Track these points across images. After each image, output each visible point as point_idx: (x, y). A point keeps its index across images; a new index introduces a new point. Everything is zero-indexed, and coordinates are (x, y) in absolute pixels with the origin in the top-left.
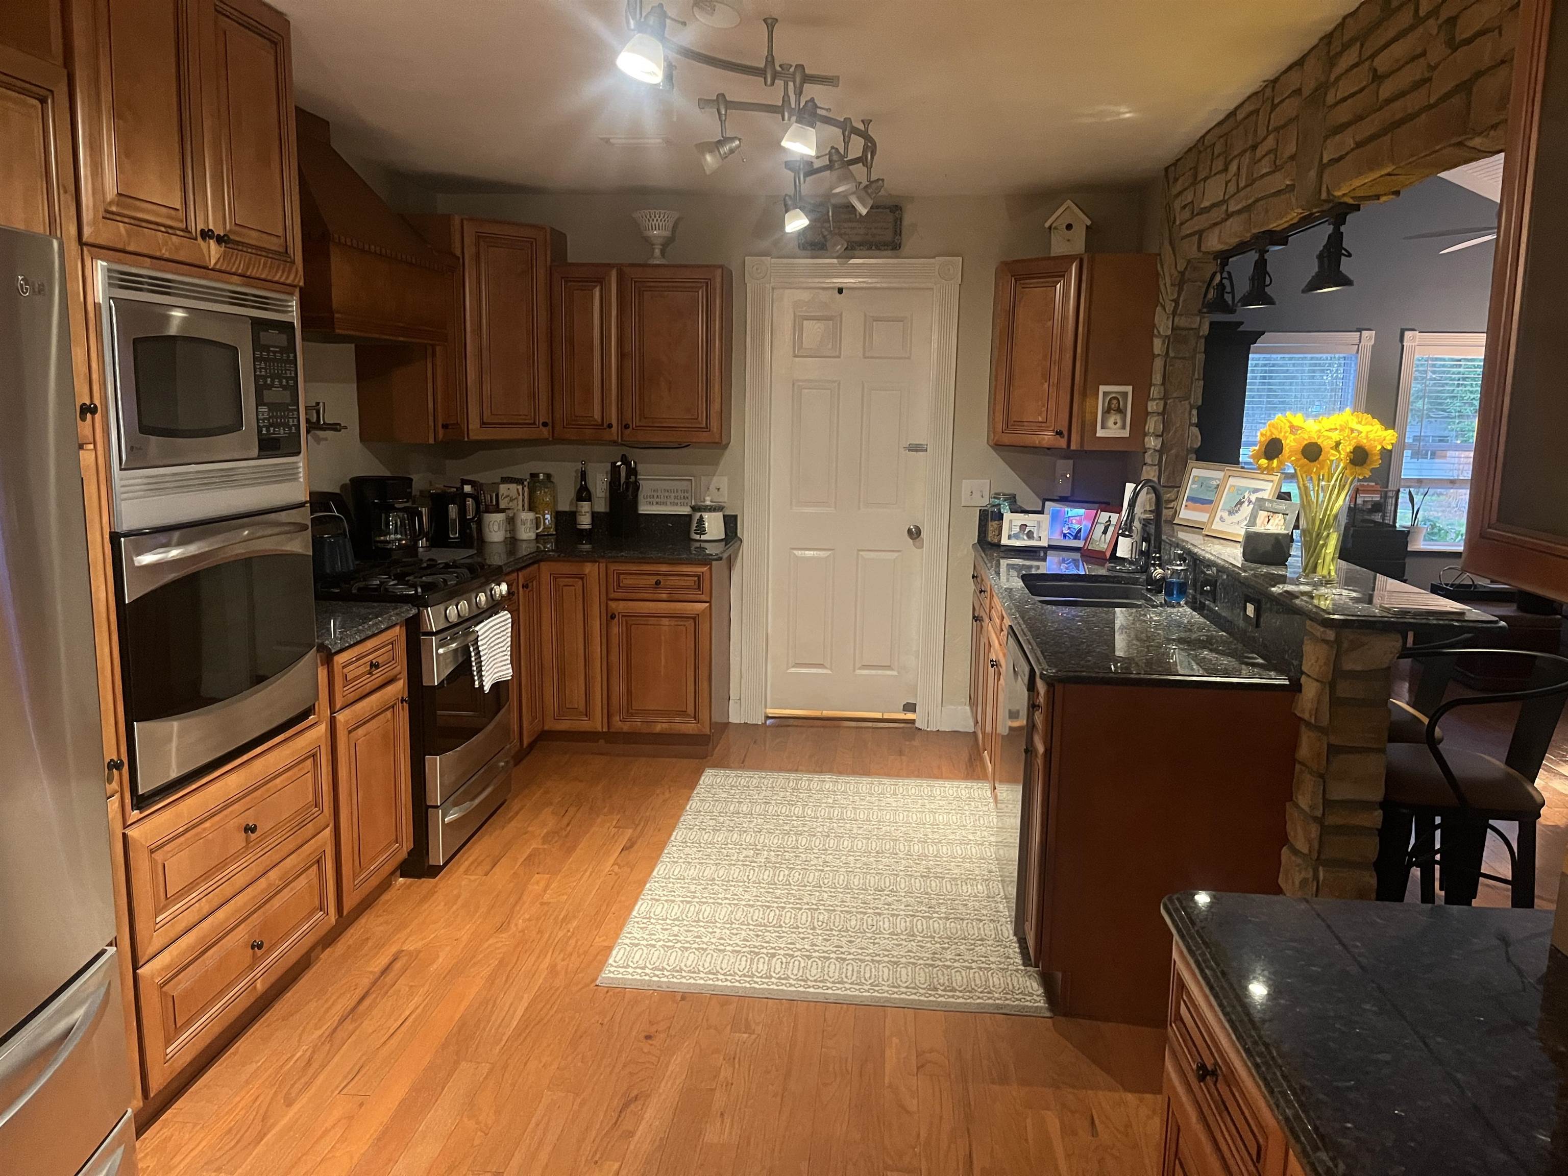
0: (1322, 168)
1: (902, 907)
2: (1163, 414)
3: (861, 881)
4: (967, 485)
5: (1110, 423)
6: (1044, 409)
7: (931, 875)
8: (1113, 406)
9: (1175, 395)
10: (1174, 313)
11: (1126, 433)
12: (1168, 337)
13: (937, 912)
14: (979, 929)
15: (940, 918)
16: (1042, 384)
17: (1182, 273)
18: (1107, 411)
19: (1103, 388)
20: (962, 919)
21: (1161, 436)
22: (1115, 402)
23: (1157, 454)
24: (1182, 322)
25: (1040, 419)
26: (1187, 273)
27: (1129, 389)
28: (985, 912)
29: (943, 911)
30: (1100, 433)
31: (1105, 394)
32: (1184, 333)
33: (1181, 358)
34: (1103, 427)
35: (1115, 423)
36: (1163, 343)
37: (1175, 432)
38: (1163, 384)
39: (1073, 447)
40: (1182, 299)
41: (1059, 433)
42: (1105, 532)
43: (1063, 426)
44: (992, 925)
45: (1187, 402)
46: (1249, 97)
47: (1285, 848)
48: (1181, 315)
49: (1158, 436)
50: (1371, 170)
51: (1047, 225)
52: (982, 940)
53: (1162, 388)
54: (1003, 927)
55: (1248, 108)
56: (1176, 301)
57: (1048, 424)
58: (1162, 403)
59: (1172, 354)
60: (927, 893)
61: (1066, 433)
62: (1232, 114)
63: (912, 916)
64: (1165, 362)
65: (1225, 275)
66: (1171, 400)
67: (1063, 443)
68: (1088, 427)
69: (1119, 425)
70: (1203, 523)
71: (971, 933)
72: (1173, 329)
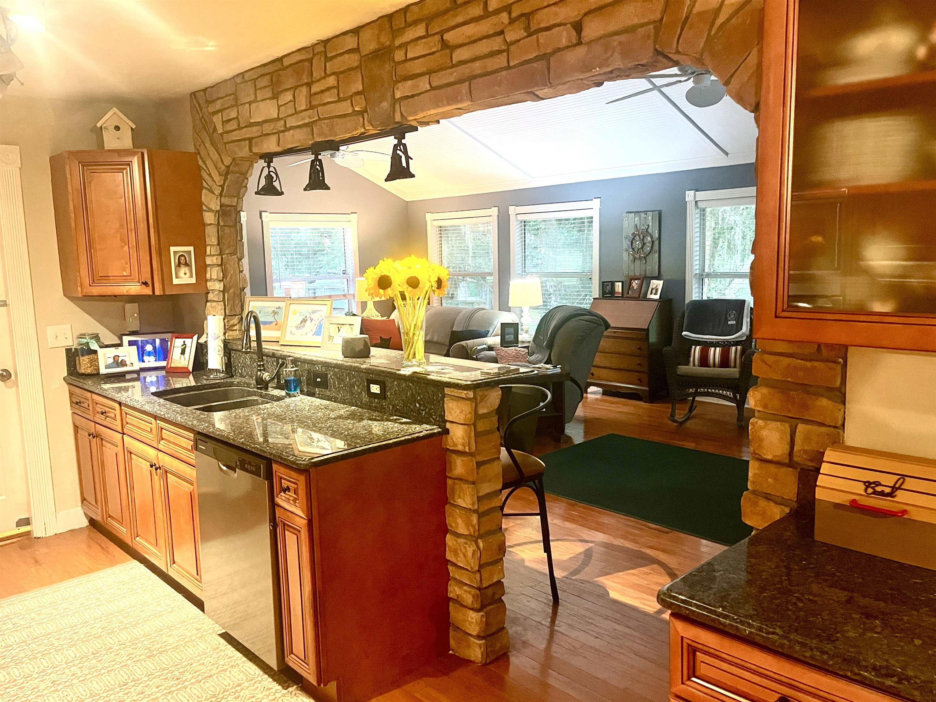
0: (395, 101)
1: (155, 690)
2: (221, 265)
3: (101, 684)
4: (51, 331)
5: (181, 273)
6: (128, 266)
7: (155, 653)
8: (182, 261)
9: (227, 252)
10: (221, 195)
11: (193, 280)
12: (218, 211)
13: (186, 680)
14: (229, 677)
15: (192, 684)
16: (122, 247)
17: (228, 167)
18: (179, 265)
19: (173, 249)
20: (210, 676)
21: (222, 281)
22: (183, 258)
23: (221, 293)
24: (225, 201)
25: (125, 274)
26: (231, 167)
27: (191, 249)
28: (222, 662)
29: (190, 676)
30: (176, 281)
31: (175, 253)
32: (228, 209)
33: (227, 226)
34: (177, 277)
35: (185, 274)
36: (215, 216)
37: (231, 277)
38: (218, 244)
39: (157, 293)
40: (226, 185)
41: (145, 284)
42: (183, 352)
43: (147, 277)
44: (235, 670)
45: (236, 256)
46: (299, 50)
47: (447, 535)
48: (225, 197)
49: (220, 281)
50: (449, 104)
51: (99, 125)
52: (239, 685)
53: (218, 247)
54: (245, 667)
55: (299, 57)
56: (222, 186)
57: (132, 277)
58: (220, 257)
59: (221, 224)
60: (164, 669)
61: (150, 283)
62: (280, 60)
63: (169, 693)
64: (218, 228)
65: (272, 169)
66: (225, 255)
67: (148, 291)
68: (166, 277)
69: (188, 274)
70: (279, 338)
71: (227, 684)
72: (221, 206)
